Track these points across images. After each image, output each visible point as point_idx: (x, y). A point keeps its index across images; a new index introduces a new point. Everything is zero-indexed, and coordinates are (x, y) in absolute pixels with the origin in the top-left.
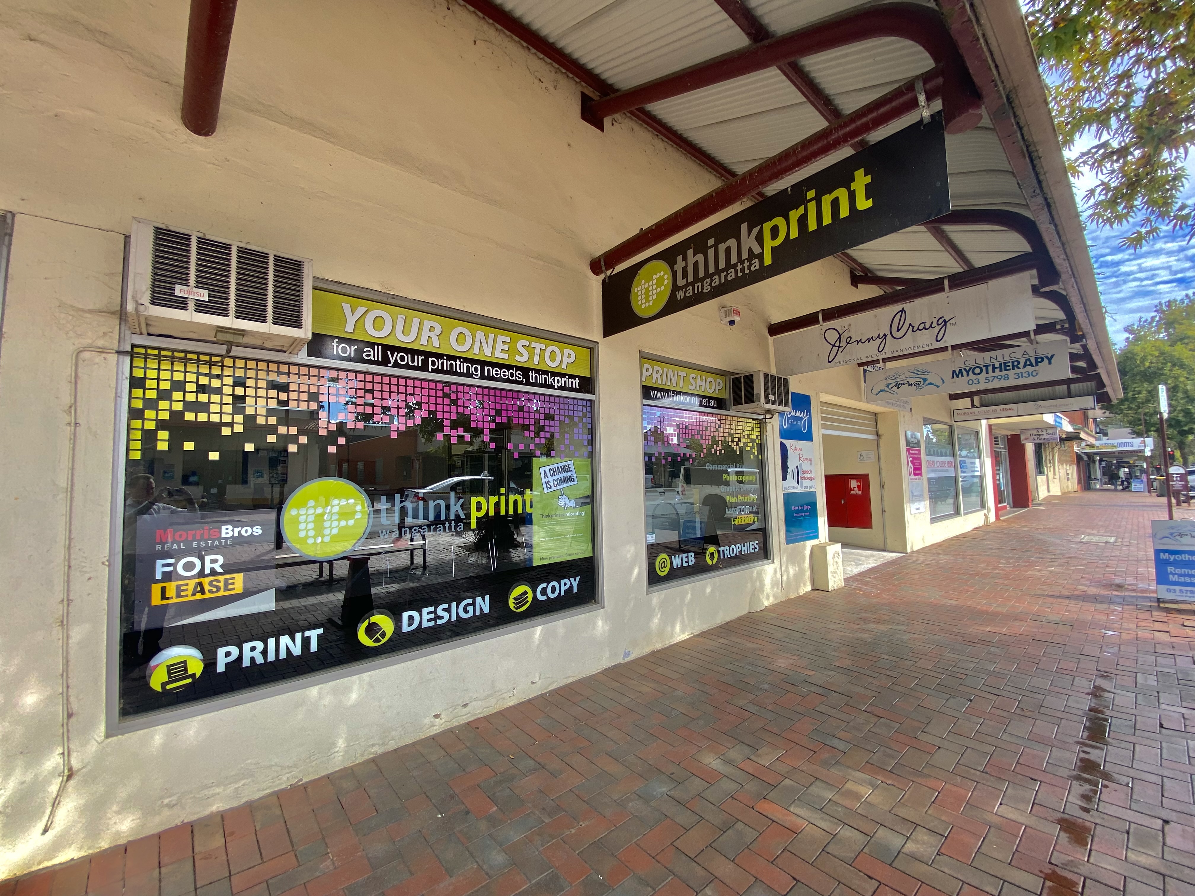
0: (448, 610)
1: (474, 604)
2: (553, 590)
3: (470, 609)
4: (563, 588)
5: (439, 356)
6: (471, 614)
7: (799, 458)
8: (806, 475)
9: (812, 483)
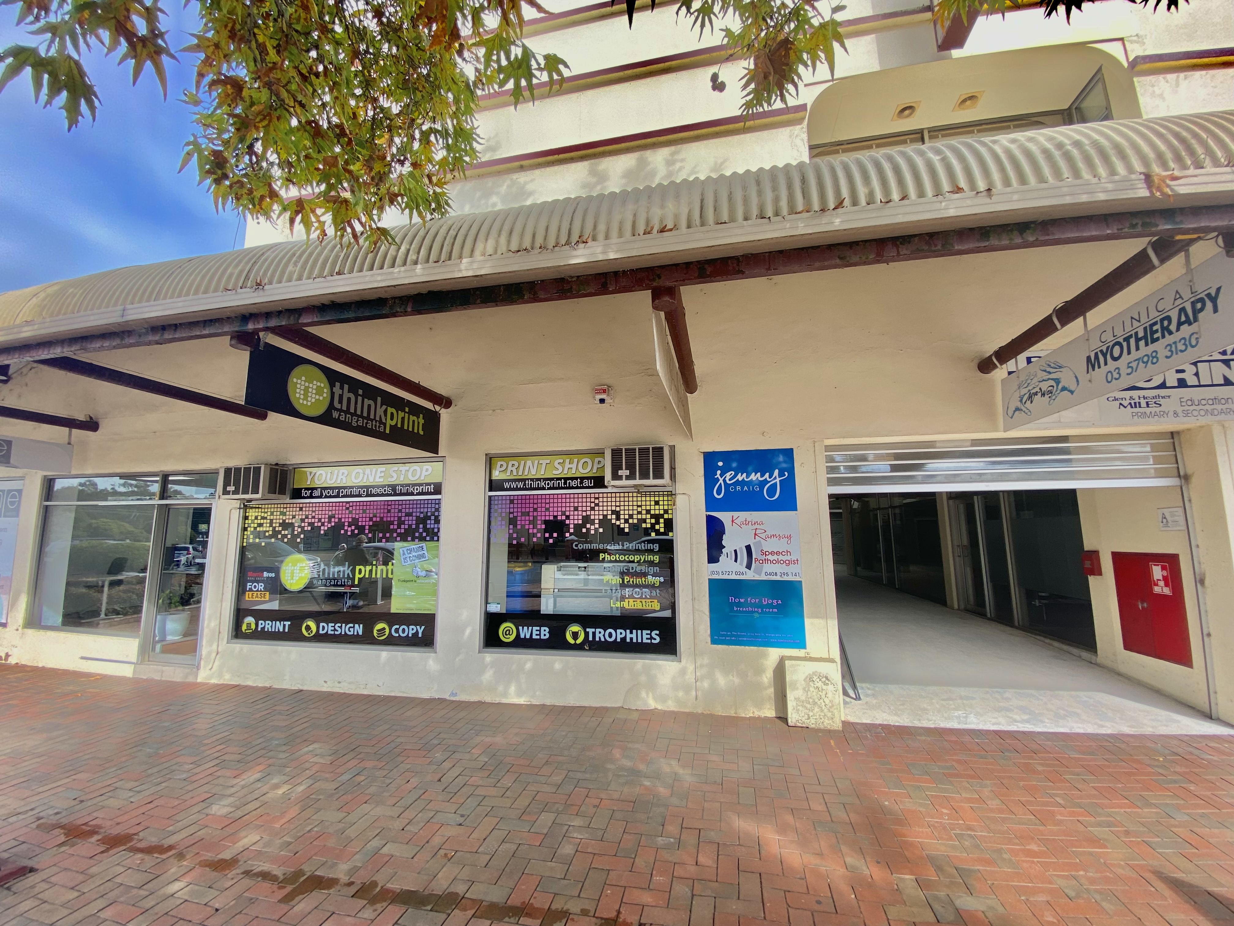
0: (341, 627)
1: (354, 627)
2: (404, 630)
3: (352, 630)
4: (411, 632)
5: (345, 488)
6: (352, 633)
7: (755, 534)
8: (770, 557)
9: (792, 569)
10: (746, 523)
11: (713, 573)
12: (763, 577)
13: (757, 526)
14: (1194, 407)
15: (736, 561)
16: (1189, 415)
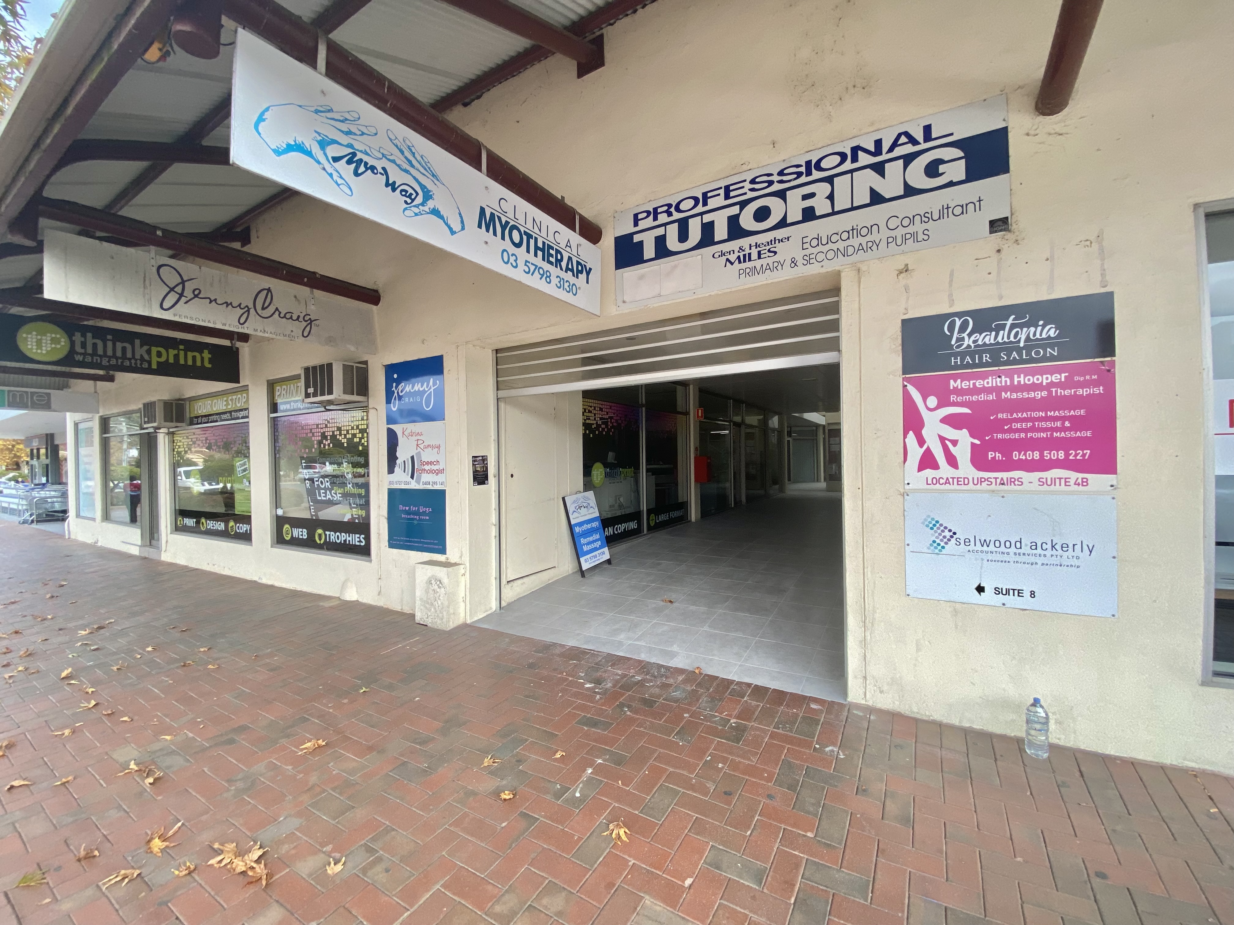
7: (417, 445)
8: (427, 467)
9: (440, 478)
10: (412, 434)
11: (391, 483)
12: (421, 487)
13: (419, 437)
14: (820, 248)
15: (404, 471)
16: (811, 261)
